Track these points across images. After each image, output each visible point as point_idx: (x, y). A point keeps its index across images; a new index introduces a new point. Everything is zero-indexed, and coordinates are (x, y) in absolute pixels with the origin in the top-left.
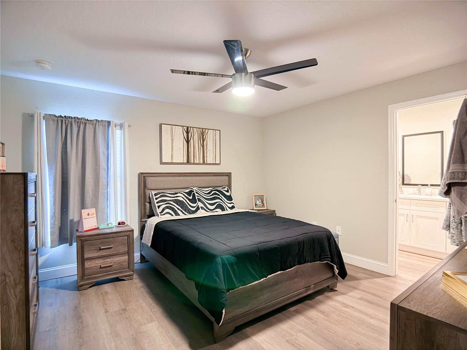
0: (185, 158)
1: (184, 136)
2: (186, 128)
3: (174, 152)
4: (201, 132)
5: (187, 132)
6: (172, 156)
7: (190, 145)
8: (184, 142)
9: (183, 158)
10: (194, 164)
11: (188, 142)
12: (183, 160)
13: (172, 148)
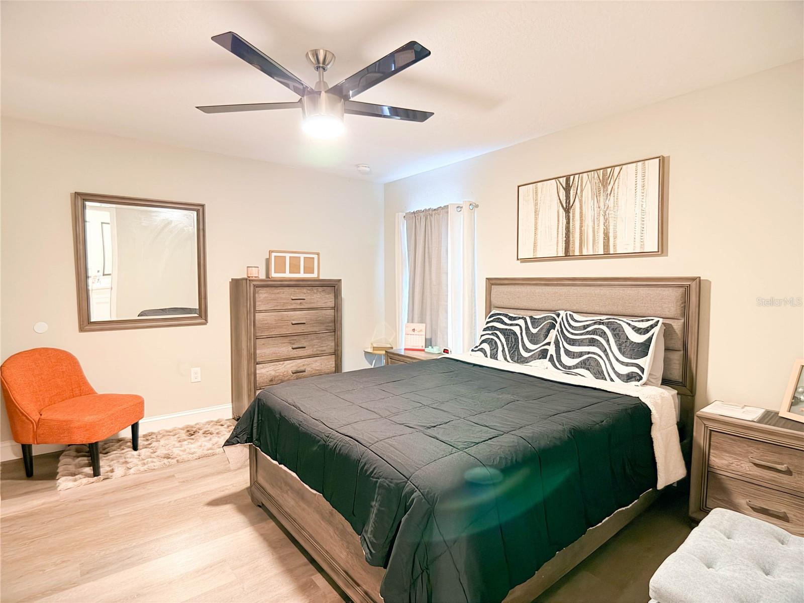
0: (561, 245)
1: (560, 199)
2: (563, 180)
3: (539, 237)
4: (601, 178)
5: (567, 189)
6: (535, 243)
7: (574, 214)
8: (558, 212)
9: (557, 246)
10: (582, 257)
11: (567, 210)
12: (557, 251)
13: (536, 229)
